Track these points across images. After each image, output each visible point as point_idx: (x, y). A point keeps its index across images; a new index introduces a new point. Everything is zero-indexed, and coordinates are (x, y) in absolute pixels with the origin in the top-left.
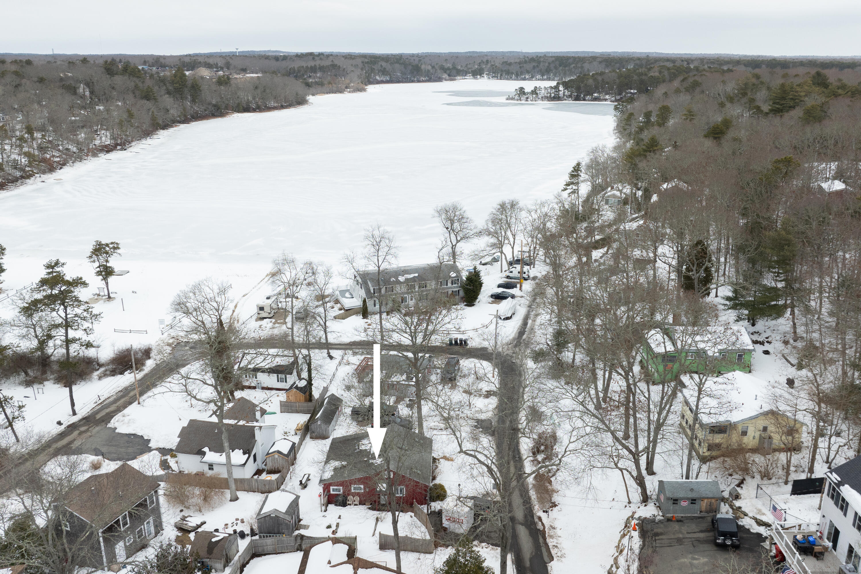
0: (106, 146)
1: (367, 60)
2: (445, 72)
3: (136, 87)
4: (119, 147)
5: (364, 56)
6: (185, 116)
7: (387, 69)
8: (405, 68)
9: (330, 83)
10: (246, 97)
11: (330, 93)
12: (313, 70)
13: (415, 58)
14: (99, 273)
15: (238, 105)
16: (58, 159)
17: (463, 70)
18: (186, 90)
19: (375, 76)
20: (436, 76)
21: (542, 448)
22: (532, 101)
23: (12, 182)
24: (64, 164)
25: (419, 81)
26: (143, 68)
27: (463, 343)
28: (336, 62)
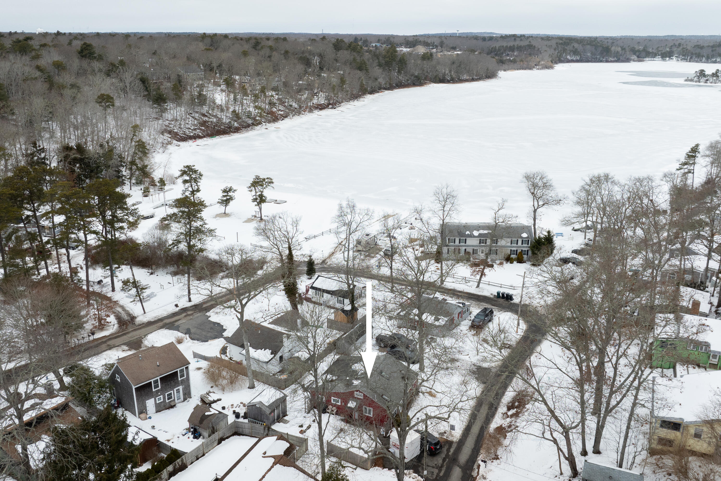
0: (320, 105)
1: (561, 42)
2: (635, 54)
3: (354, 59)
4: (330, 106)
5: (560, 38)
6: (390, 84)
7: (579, 50)
8: (596, 49)
9: (522, 61)
10: (444, 70)
11: (520, 69)
12: (512, 49)
13: (608, 40)
14: (255, 200)
15: (436, 77)
16: (282, 113)
17: (653, 52)
18: (394, 64)
19: (566, 55)
20: (624, 56)
21: (517, 404)
22: (711, 83)
23: (245, 128)
24: (286, 117)
25: (607, 61)
26: (376, 45)
27: (509, 297)
28: (534, 43)
